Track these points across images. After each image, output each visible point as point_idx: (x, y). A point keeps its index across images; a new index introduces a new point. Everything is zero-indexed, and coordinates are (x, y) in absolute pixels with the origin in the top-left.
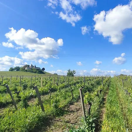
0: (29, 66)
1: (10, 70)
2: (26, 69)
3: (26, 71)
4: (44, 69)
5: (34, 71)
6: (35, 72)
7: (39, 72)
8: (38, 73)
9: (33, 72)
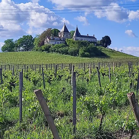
0: (56, 33)
1: (4, 49)
2: (47, 42)
3: (47, 50)
4: (107, 41)
5: (72, 48)
6: (75, 53)
7: (88, 51)
8: (83, 56)
9: (66, 53)
